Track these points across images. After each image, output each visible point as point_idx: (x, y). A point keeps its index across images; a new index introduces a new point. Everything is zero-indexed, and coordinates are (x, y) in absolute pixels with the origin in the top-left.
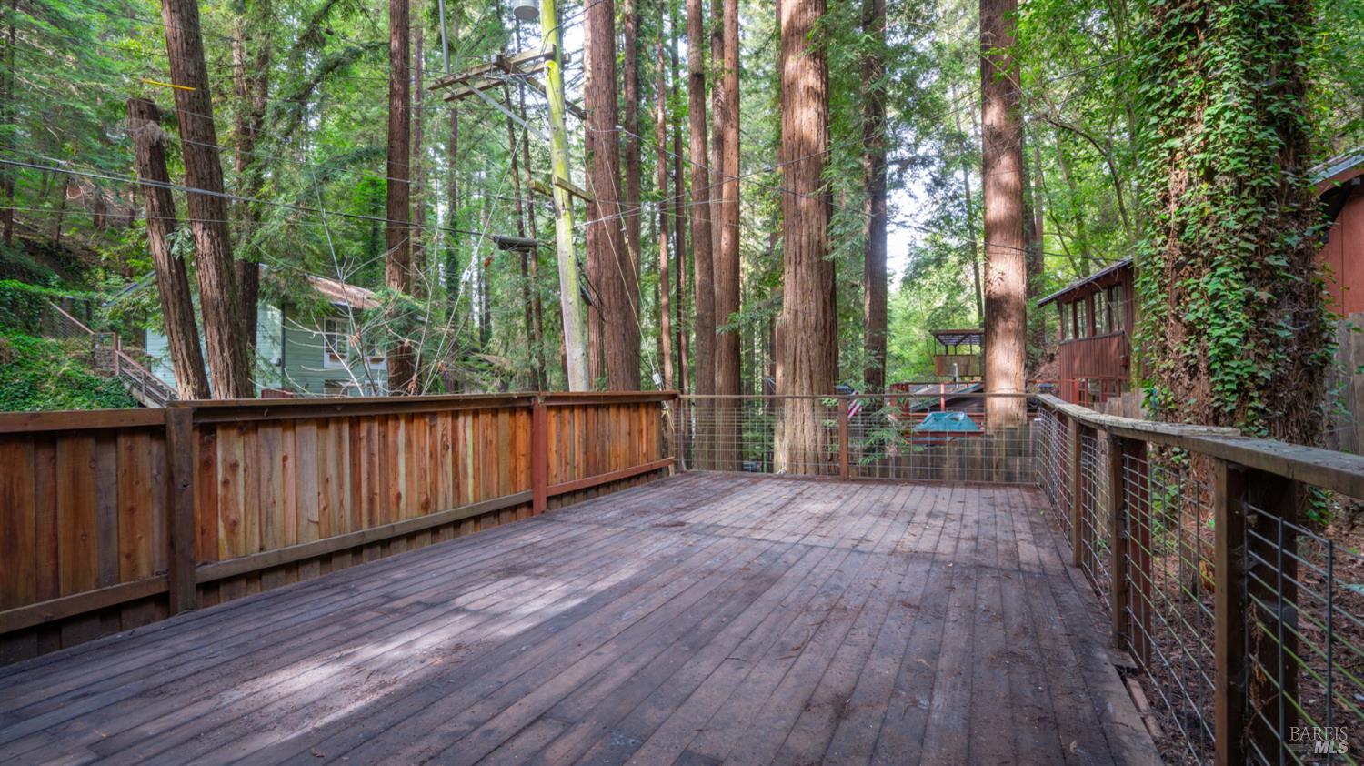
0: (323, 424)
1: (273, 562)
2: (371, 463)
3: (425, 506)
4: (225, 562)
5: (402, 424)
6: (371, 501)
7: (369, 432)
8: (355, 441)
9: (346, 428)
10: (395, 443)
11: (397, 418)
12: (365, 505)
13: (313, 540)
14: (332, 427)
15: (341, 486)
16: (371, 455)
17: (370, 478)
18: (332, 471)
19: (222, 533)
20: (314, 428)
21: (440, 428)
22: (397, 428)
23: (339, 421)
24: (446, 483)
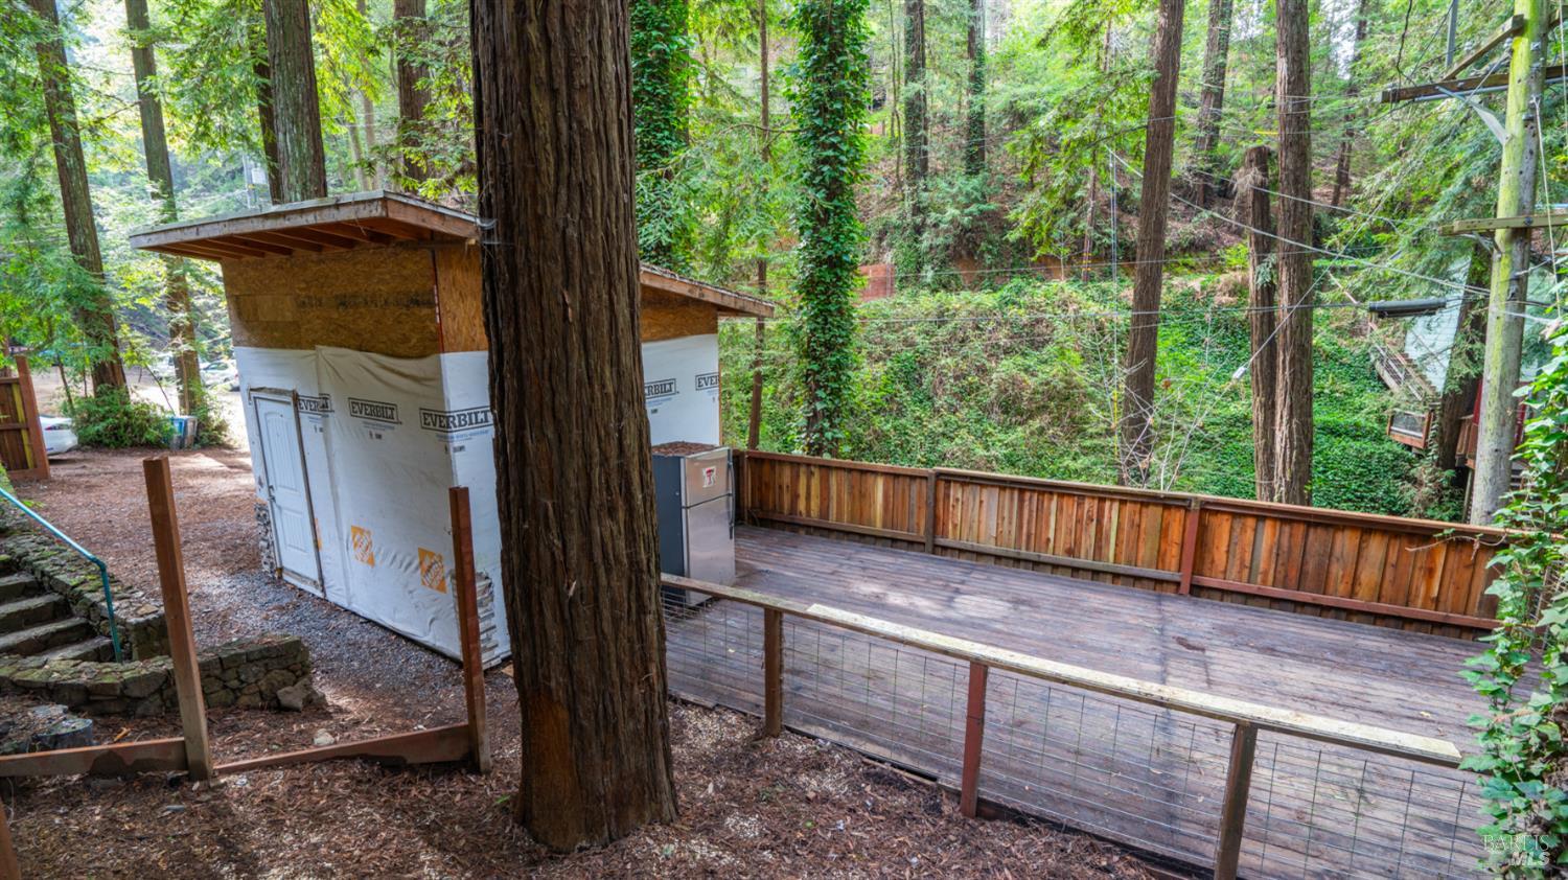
0: (1003, 489)
1: (969, 548)
2: (1030, 515)
3: (1070, 552)
4: (949, 541)
5: (1055, 497)
6: (1029, 536)
7: (1031, 498)
8: (1021, 501)
9: (1016, 494)
10: (1049, 508)
11: (1051, 493)
12: (1024, 538)
13: (990, 546)
14: (1008, 492)
15: (1010, 523)
16: (1031, 511)
17: (1029, 522)
18: (1006, 514)
19: (950, 527)
20: (997, 490)
21: (1087, 506)
22: (1051, 500)
23: (1013, 489)
24: (1088, 541)
